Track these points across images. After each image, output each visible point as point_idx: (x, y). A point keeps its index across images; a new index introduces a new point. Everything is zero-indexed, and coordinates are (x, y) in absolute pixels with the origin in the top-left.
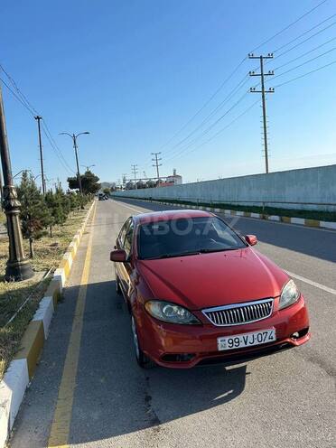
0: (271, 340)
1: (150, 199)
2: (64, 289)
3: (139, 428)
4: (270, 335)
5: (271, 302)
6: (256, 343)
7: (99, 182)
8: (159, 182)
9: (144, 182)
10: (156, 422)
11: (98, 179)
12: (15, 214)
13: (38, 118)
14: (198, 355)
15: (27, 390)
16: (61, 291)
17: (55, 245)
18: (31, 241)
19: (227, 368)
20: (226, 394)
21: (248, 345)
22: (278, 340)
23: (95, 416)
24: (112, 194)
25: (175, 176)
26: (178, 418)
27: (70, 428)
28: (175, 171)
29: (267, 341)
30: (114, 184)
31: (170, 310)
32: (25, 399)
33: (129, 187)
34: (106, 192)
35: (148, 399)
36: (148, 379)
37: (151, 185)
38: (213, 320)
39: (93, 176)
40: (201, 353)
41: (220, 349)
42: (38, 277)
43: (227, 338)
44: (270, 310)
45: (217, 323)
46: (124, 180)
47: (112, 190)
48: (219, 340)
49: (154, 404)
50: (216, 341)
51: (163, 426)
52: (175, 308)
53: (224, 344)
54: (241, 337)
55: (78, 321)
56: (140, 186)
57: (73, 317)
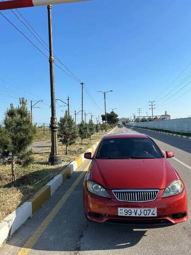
0: (153, 216)
1: (146, 128)
2: (74, 172)
3: (67, 250)
4: (153, 212)
5: (157, 192)
6: (143, 215)
7: (118, 118)
8: (156, 118)
9: (147, 118)
10: (78, 249)
11: (117, 116)
12: (55, 131)
13: (82, 84)
14: (107, 215)
15: (29, 218)
16: (72, 173)
17: (81, 149)
18: (67, 146)
19: (134, 230)
20: (125, 244)
21: (137, 215)
22: (158, 216)
23: (51, 238)
24: (126, 124)
25: (166, 115)
26: (91, 250)
27: (37, 241)
28: (166, 112)
29: (150, 215)
30: (128, 119)
31: (97, 187)
32: (26, 222)
33: (137, 120)
34: (124, 123)
35: (82, 236)
36: (88, 225)
37: (150, 120)
38: (117, 197)
39: (114, 114)
40: (109, 215)
41: (119, 215)
42: (63, 164)
43: (124, 209)
44: (155, 196)
45: (120, 198)
46: (134, 117)
47: (127, 122)
48: (119, 209)
49: (82, 240)
50: (117, 209)
51: (81, 252)
52: (100, 187)
53: (122, 212)
54: (132, 210)
55: (71, 189)
56: (144, 120)
57: (70, 187)
